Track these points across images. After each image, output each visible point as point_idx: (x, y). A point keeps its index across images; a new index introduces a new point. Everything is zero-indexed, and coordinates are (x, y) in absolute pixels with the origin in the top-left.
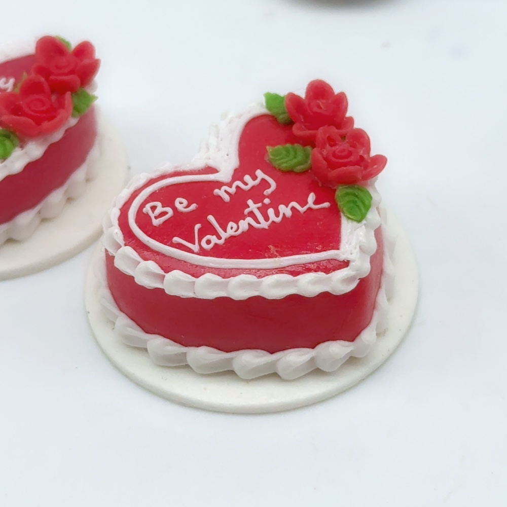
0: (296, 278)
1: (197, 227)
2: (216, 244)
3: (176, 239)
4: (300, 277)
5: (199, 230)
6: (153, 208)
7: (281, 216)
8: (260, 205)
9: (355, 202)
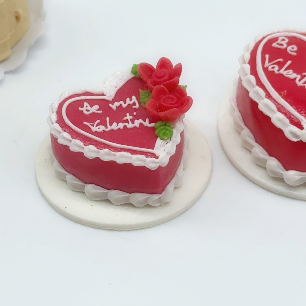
0: (277, 112)
1: (281, 60)
2: (274, 71)
3: (267, 56)
5: (279, 62)
6: (283, 40)
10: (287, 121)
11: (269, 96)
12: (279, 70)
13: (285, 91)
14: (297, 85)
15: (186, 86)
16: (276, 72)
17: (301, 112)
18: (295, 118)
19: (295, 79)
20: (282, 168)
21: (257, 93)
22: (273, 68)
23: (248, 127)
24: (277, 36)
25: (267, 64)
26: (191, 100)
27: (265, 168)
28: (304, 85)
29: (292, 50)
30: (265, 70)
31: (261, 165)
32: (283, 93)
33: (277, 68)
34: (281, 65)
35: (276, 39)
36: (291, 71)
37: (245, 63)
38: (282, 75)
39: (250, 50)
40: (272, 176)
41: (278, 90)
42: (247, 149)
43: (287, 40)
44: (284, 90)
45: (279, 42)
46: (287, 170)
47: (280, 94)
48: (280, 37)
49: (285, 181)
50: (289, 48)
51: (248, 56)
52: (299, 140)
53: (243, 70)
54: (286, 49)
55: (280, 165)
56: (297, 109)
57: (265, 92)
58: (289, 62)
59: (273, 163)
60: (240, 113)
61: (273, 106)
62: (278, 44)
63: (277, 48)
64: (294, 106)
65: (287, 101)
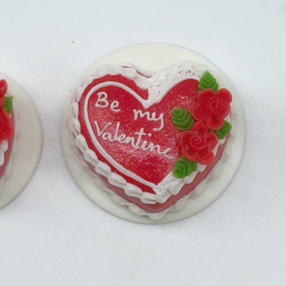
0: (127, 183)
1: (109, 124)
3: (96, 123)
6: (103, 96)
7: (148, 148)
8: (145, 134)
9: (183, 169)
12: (112, 138)
19: (131, 142)
22: (106, 136)
25: (99, 132)
28: (140, 147)
29: (115, 106)
33: (110, 135)
36: (124, 135)
38: (118, 142)
43: (106, 95)
45: (99, 100)
50: (112, 106)
54: (109, 107)
58: (118, 124)
61: (122, 180)
62: (99, 103)
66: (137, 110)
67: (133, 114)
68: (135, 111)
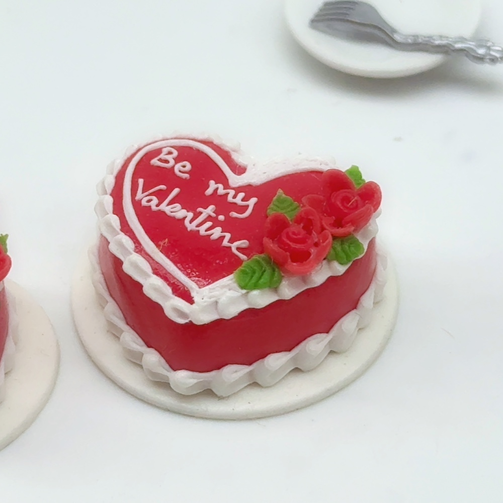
0: (152, 275)
1: (163, 187)
2: (150, 207)
3: (141, 181)
4: (155, 276)
5: (160, 190)
6: (170, 153)
8: (214, 215)
9: (254, 272)
10: (168, 290)
11: (139, 248)
12: (158, 205)
13: (167, 240)
14: (186, 228)
15: (7, 236)
16: (154, 208)
17: (191, 275)
18: (182, 285)
19: (185, 218)
20: (167, 366)
21: (121, 245)
22: (149, 201)
23: (113, 298)
24: (161, 146)
25: (140, 195)
26: (7, 262)
27: (141, 366)
28: (197, 229)
29: (182, 169)
30: (136, 204)
31: (135, 360)
32: (161, 243)
33: (155, 201)
34: (162, 196)
35: (158, 152)
36: (178, 206)
37: (107, 194)
38: (164, 213)
39: (115, 172)
40: (153, 380)
41: (155, 238)
42: (114, 335)
43: (175, 153)
44: (165, 239)
45: (162, 156)
46: (175, 369)
47: (158, 246)
48: (165, 147)
49: (172, 386)
50: (178, 167)
51: (110, 182)
52: (187, 321)
53: (101, 204)
54: (173, 167)
55: (163, 361)
56: (184, 270)
57: (135, 243)
58: (176, 191)
59: (152, 358)
60: (102, 275)
61: (146, 267)
62: (160, 160)
63: (159, 167)
64: (179, 265)
65: (168, 257)
66: (216, 183)
67: (208, 187)
68: (212, 183)
